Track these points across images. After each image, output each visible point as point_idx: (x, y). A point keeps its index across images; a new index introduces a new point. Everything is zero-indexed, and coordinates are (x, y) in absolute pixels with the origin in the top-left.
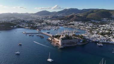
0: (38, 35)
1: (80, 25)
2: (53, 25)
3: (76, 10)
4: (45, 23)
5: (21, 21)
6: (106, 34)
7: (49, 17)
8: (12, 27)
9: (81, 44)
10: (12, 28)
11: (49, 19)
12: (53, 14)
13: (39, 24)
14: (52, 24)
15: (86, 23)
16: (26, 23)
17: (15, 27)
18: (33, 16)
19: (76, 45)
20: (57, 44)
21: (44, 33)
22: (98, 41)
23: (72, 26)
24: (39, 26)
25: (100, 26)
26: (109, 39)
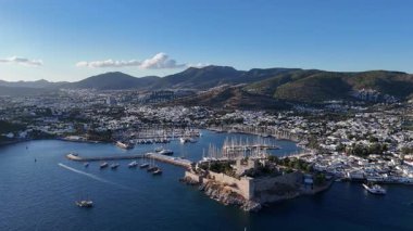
0: (135, 166)
1: (263, 123)
2: (168, 124)
3: (228, 73)
4: (133, 118)
5: (37, 113)
6: (371, 153)
7: (141, 97)
8: (11, 135)
9: (314, 191)
10: (13, 138)
11: (138, 102)
12: (150, 84)
13: (115, 122)
14: (164, 121)
15: (280, 117)
16: (61, 118)
17: (23, 134)
18: (71, 92)
19: (298, 194)
20: (234, 194)
21: (153, 155)
22: (361, 177)
23: (238, 126)
24: (117, 130)
25: (331, 124)
26: (391, 167)
